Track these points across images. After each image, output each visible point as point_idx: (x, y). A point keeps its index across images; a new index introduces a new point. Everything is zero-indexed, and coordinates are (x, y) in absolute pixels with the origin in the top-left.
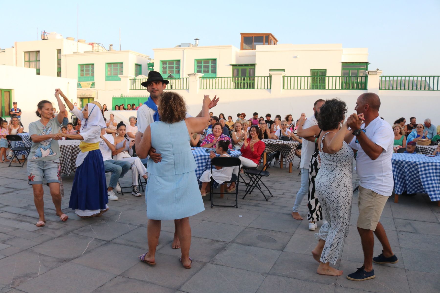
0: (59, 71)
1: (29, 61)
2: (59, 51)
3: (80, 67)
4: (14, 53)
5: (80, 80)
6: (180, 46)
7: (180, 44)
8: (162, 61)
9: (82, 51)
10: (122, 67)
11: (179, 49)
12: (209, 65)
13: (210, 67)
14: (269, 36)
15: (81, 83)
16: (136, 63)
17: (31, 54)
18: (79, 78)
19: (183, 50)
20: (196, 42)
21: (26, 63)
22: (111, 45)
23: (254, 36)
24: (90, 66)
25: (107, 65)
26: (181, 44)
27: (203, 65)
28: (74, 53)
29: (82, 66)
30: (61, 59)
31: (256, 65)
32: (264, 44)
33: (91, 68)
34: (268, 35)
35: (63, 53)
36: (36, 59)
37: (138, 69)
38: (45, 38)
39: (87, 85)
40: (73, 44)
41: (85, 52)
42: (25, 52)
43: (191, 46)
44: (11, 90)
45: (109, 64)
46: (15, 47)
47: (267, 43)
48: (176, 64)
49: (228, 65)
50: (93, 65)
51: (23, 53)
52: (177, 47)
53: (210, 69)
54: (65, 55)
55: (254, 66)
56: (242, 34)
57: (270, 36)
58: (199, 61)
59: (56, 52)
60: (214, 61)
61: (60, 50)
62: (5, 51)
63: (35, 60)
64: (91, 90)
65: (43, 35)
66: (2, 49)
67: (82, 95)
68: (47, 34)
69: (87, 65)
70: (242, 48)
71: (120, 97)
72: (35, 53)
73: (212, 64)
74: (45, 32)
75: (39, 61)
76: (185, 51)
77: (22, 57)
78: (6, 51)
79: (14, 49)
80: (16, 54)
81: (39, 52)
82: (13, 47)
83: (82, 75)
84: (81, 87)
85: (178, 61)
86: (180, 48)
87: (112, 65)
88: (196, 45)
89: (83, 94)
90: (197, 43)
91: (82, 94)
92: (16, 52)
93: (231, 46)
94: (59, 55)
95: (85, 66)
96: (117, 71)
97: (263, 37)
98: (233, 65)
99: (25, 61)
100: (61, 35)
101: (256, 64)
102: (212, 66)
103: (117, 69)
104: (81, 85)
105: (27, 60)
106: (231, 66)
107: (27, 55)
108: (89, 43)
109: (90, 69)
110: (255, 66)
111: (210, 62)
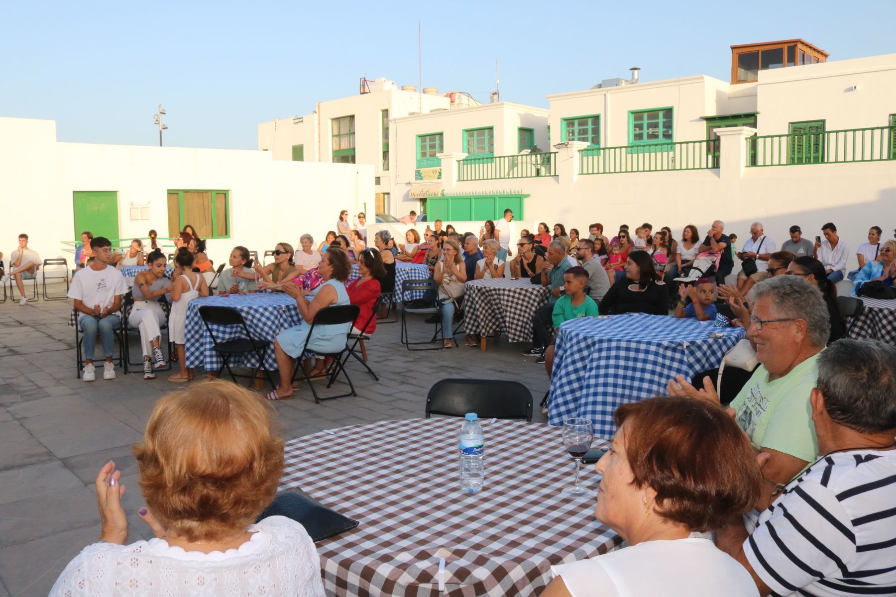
0: (386, 150)
1: (339, 136)
2: (386, 112)
3: (419, 140)
4: (316, 122)
5: (420, 164)
6: (600, 86)
7: (600, 83)
8: (565, 120)
9: (426, 110)
10: (491, 136)
11: (598, 91)
12: (658, 123)
13: (661, 125)
14: (796, 45)
15: (422, 170)
16: (519, 126)
17: (342, 122)
18: (418, 161)
19: (605, 95)
20: (633, 74)
21: (335, 138)
22: (493, 94)
23: (761, 49)
24: (437, 137)
25: (466, 134)
26: (603, 81)
27: (645, 122)
28: (411, 114)
29: (423, 137)
30: (388, 128)
31: (758, 116)
32: (784, 66)
33: (439, 140)
34: (794, 44)
35: (392, 115)
36: (350, 131)
37: (527, 138)
38: (366, 91)
39: (431, 174)
40: (411, 98)
41: (431, 111)
42: (333, 120)
43: (624, 84)
44: (228, 191)
45: (470, 132)
46: (317, 112)
47: (793, 63)
48: (592, 125)
49: (697, 120)
50: (441, 134)
51: (330, 121)
52: (595, 87)
53: (661, 130)
54: (395, 120)
55: (753, 118)
56: (733, 48)
57: (800, 46)
58: (638, 115)
59: (381, 113)
60: (668, 112)
61: (387, 110)
62: (302, 121)
63: (348, 132)
64: (438, 183)
65: (363, 85)
66: (299, 117)
67: (422, 194)
68: (368, 82)
69: (432, 136)
70: (736, 80)
71: (440, 196)
72: (348, 120)
73: (665, 120)
74: (365, 80)
75: (354, 133)
76: (609, 96)
77: (328, 128)
78: (304, 120)
79: (316, 115)
80: (319, 124)
81: (352, 117)
82: (316, 112)
83: (424, 154)
84: (422, 179)
85: (596, 119)
86: (599, 89)
87: (475, 133)
88: (633, 81)
89: (424, 191)
90: (636, 77)
91: (422, 191)
92: (319, 119)
93: (703, 78)
94: (385, 119)
95: (428, 138)
96: (484, 144)
97: (781, 50)
98: (708, 119)
99: (333, 136)
100: (393, 83)
101: (757, 113)
102: (664, 123)
103: (484, 139)
104: (422, 175)
105: (336, 133)
106: (705, 122)
107: (335, 124)
108: (445, 94)
109: (437, 143)
110: (756, 117)
111: (661, 114)
